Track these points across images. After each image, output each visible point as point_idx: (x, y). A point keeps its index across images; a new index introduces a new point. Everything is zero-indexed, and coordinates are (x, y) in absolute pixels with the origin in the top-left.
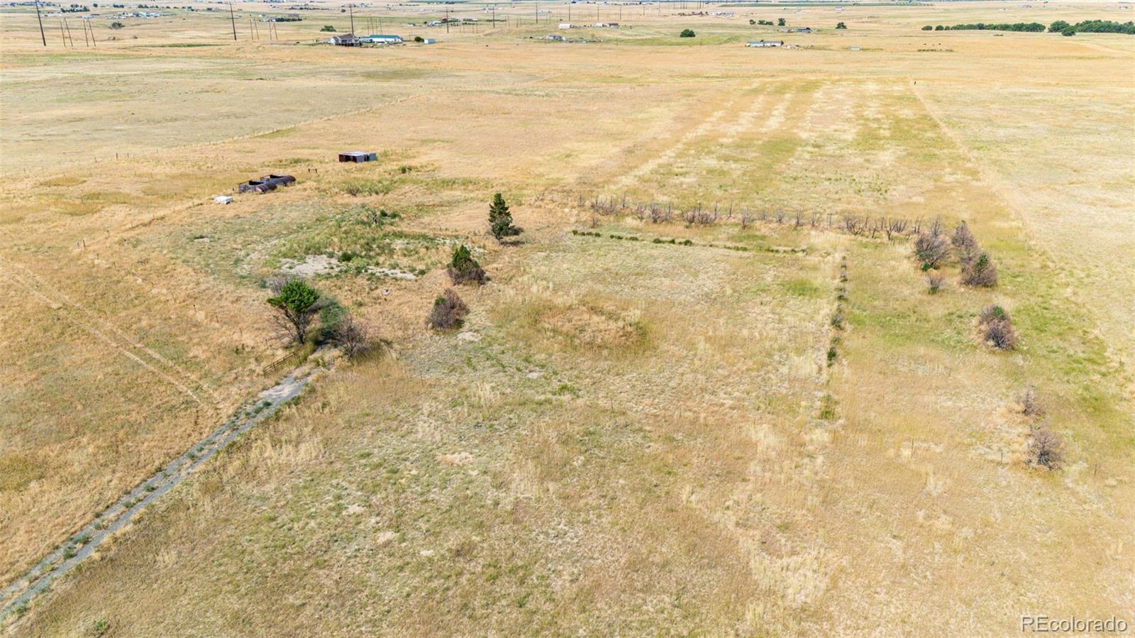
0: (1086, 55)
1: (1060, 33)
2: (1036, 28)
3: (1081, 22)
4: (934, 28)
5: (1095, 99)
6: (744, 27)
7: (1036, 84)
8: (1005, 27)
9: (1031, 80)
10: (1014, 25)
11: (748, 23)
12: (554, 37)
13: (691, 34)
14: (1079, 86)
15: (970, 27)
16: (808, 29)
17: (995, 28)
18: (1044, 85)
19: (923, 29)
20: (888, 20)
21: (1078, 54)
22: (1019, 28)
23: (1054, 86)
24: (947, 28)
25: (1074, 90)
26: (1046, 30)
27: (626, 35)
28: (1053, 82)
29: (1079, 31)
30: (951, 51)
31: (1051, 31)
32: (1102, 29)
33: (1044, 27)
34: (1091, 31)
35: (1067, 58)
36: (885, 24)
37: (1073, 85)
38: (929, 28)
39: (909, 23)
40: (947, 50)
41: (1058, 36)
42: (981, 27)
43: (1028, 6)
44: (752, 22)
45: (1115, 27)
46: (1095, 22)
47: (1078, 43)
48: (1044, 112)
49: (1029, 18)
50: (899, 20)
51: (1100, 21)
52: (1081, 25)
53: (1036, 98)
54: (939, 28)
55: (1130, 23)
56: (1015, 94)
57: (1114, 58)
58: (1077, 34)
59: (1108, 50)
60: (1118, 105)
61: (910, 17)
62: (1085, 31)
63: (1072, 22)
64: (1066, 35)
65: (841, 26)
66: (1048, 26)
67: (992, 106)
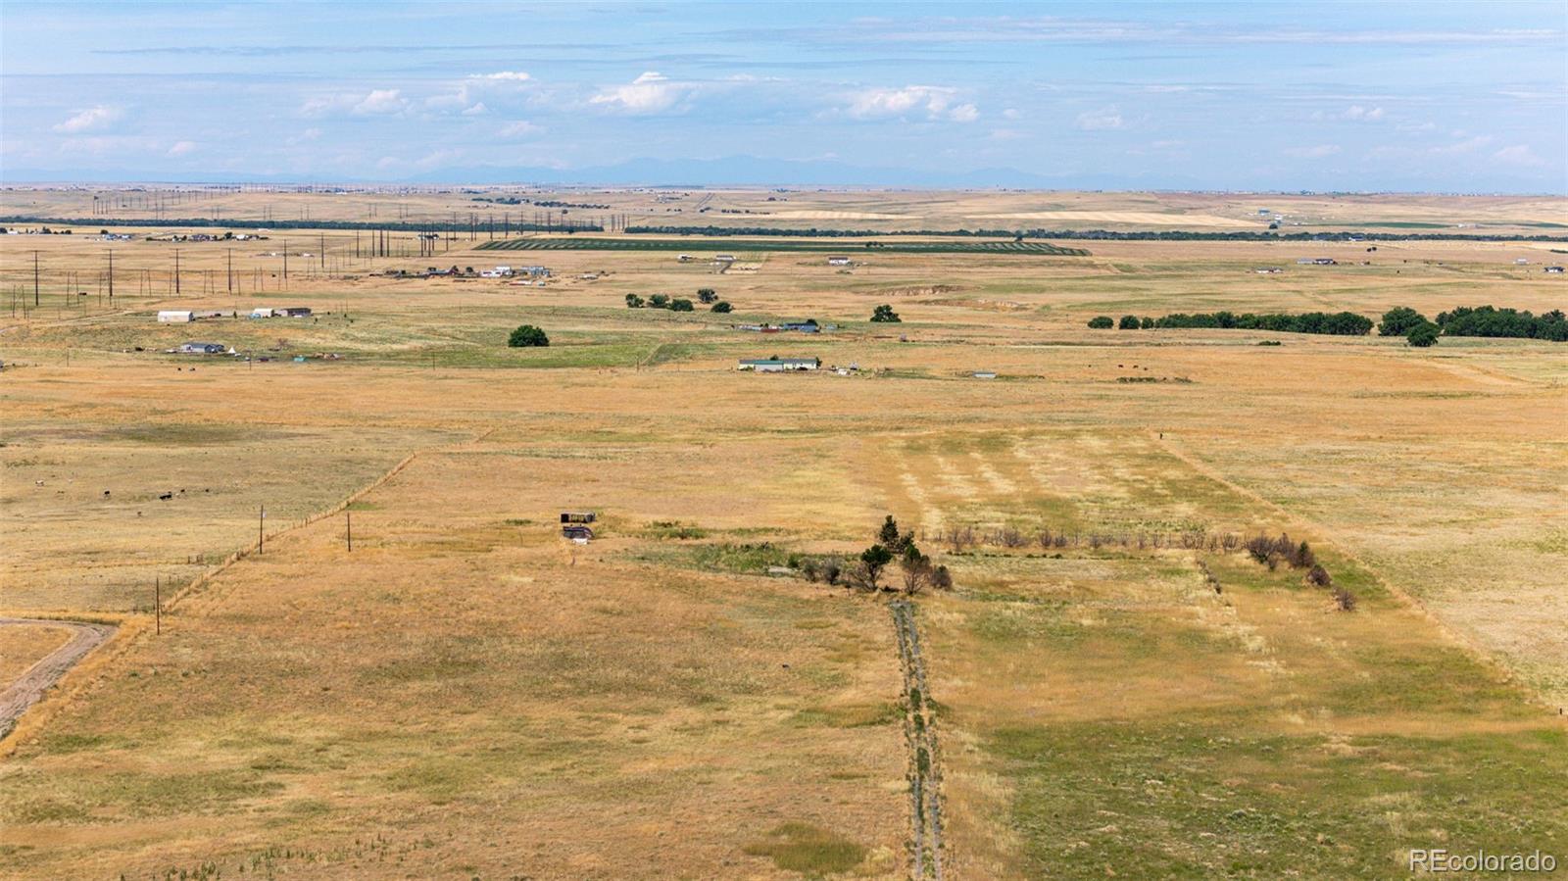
0: (1442, 389)
1: (1404, 339)
2: (1349, 325)
3: (1449, 311)
4: (1117, 322)
5: (1431, 457)
6: (617, 316)
7: (1349, 439)
8: (1282, 323)
9: (1340, 432)
10: (1304, 318)
11: (622, 304)
12: (208, 347)
13: (538, 339)
14: (1413, 440)
15: (1201, 321)
16: (811, 322)
17: (1258, 323)
18: (1359, 439)
19: (1091, 325)
20: (992, 297)
21: (1427, 388)
22: (1313, 324)
23: (1374, 440)
24: (1148, 324)
25: (1404, 446)
26: (1375, 330)
27: (355, 339)
28: (1374, 435)
29: (1447, 333)
30: (1187, 381)
31: (1385, 333)
32: (1495, 328)
33: (1370, 325)
34: (1474, 334)
35: (1405, 395)
36: (985, 307)
37: (1404, 440)
38: (1104, 323)
39: (1046, 307)
40: (1178, 380)
41: (1397, 347)
42: (1226, 321)
43: (1327, 262)
44: (633, 301)
45: (1523, 323)
46: (1480, 310)
47: (1435, 364)
48: (1358, 472)
49: (1334, 297)
50: (1018, 299)
51: (1490, 309)
52: (1451, 318)
53: (1348, 456)
54: (1128, 323)
55: (1556, 314)
56: (1318, 453)
57: (1489, 396)
58: (1440, 340)
59: (1487, 379)
60: (1461, 463)
61: (1042, 290)
62: (1461, 334)
63: (1430, 310)
64: (1417, 344)
65: (884, 315)
66: (1378, 320)
67: (1287, 466)
